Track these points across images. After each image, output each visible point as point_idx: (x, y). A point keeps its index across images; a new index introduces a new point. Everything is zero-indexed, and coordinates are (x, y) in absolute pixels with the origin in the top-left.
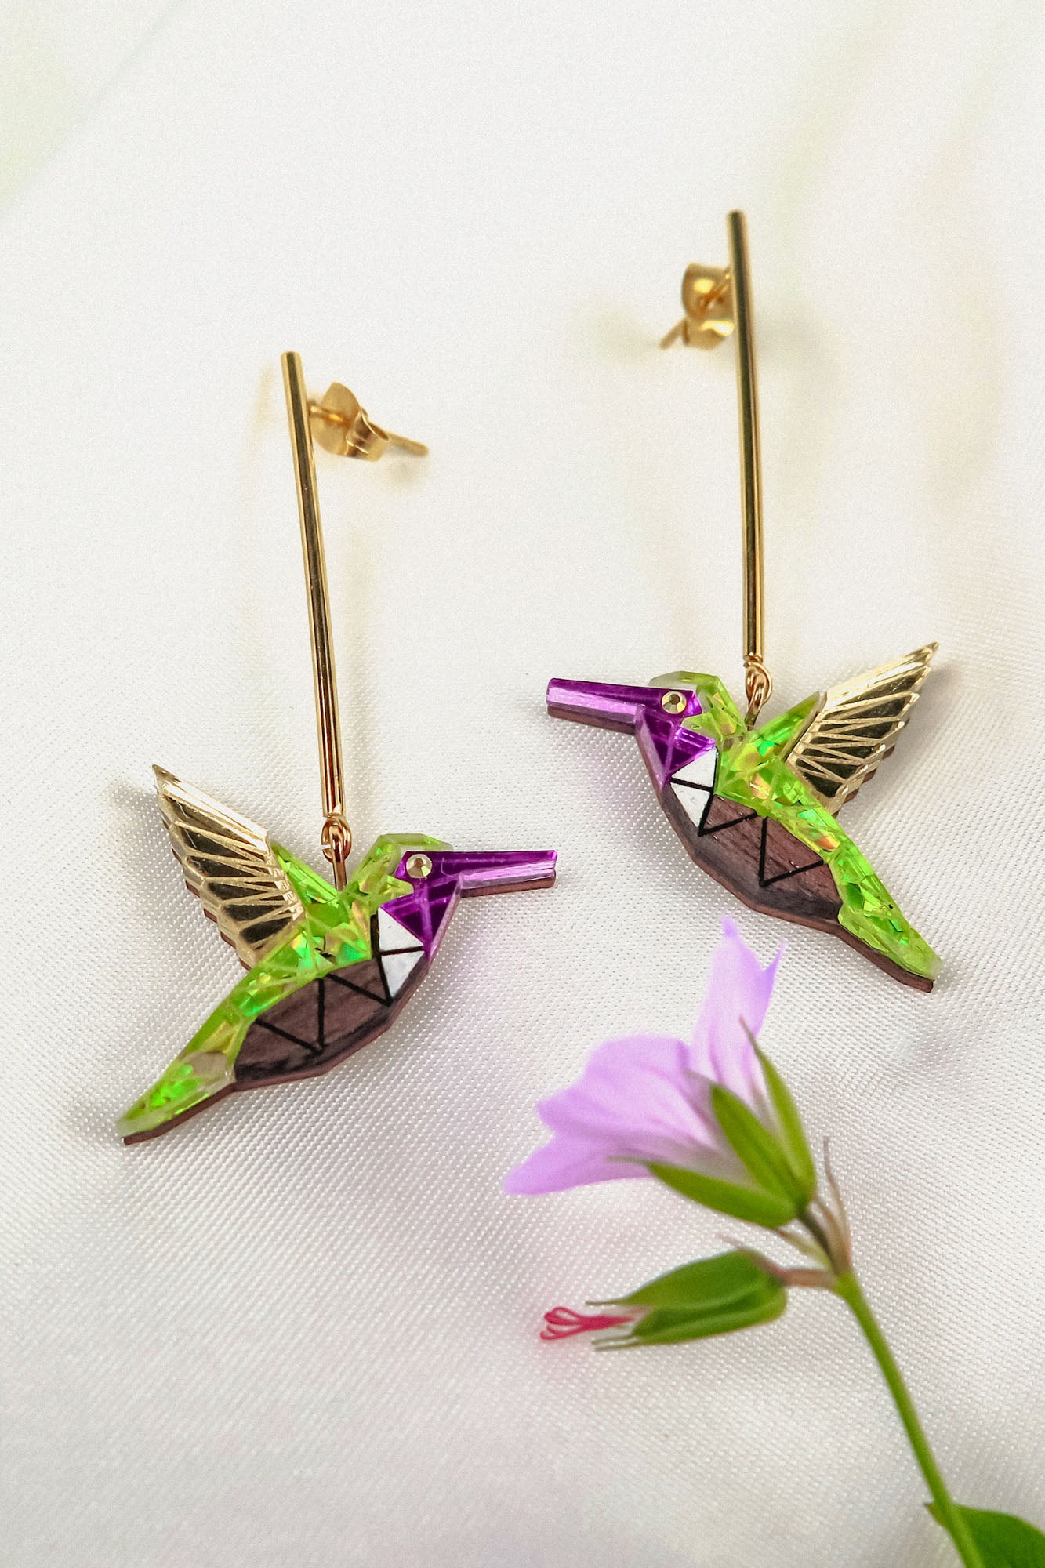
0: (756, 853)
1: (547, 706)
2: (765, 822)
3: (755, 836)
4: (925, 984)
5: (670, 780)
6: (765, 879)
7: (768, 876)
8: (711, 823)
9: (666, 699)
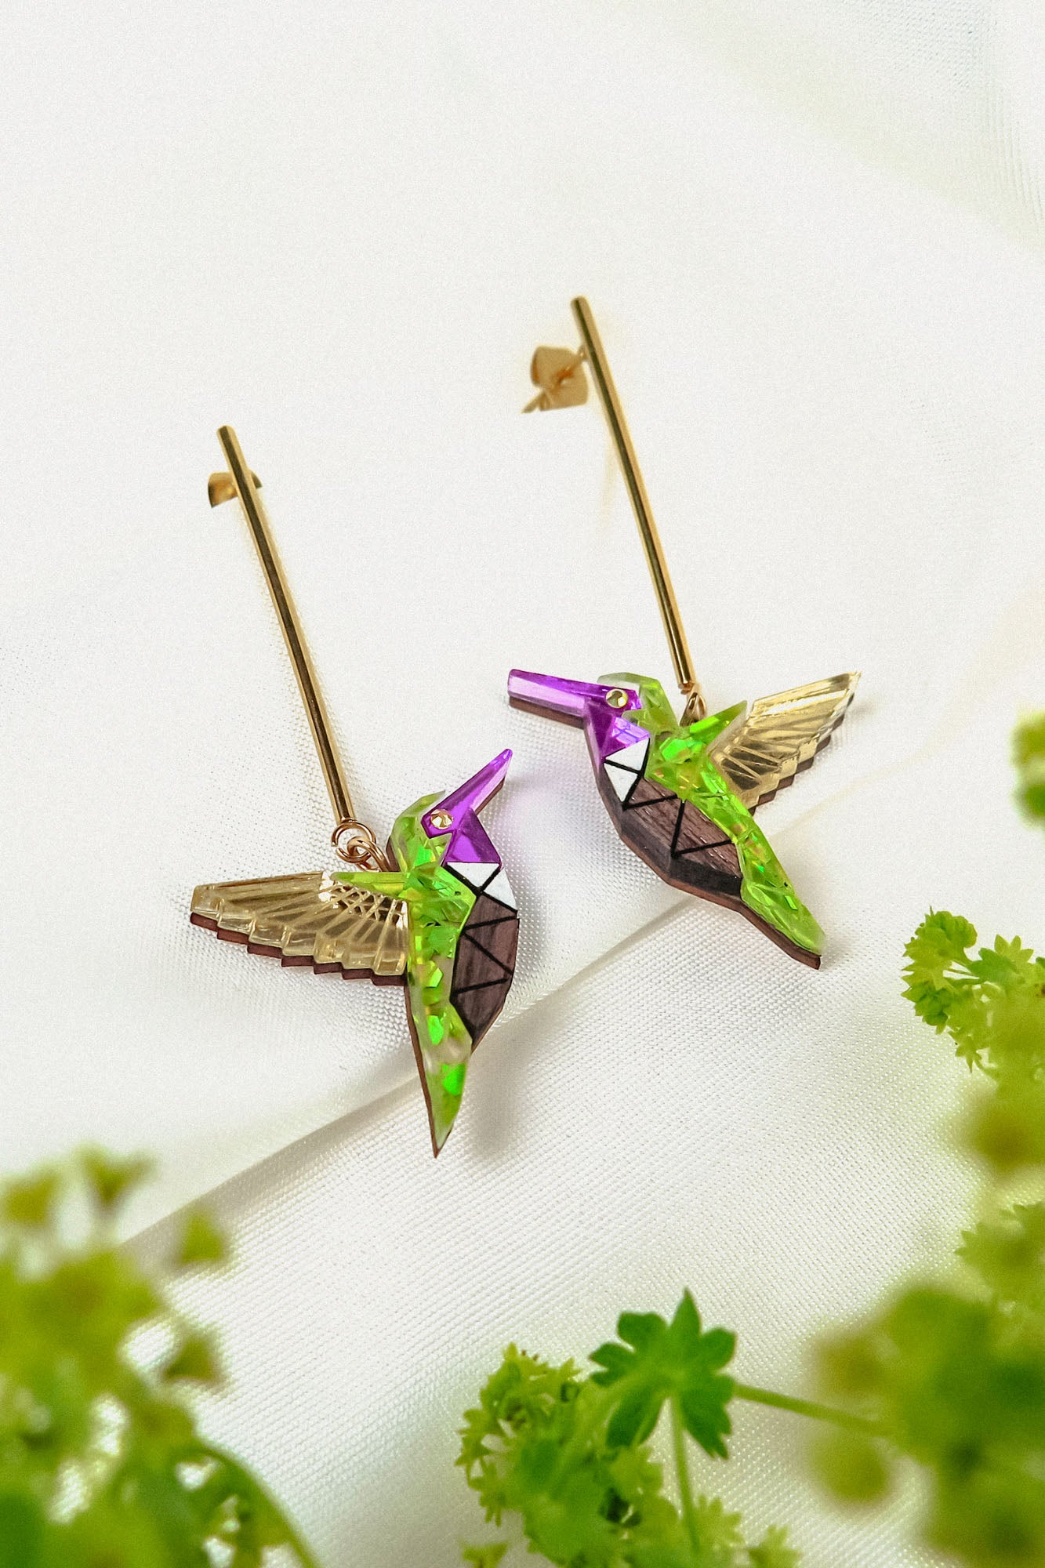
0: (672, 829)
1: (508, 696)
2: (683, 806)
3: (673, 814)
4: (813, 960)
5: (604, 761)
6: (676, 850)
7: (680, 848)
8: (635, 799)
9: (610, 694)
